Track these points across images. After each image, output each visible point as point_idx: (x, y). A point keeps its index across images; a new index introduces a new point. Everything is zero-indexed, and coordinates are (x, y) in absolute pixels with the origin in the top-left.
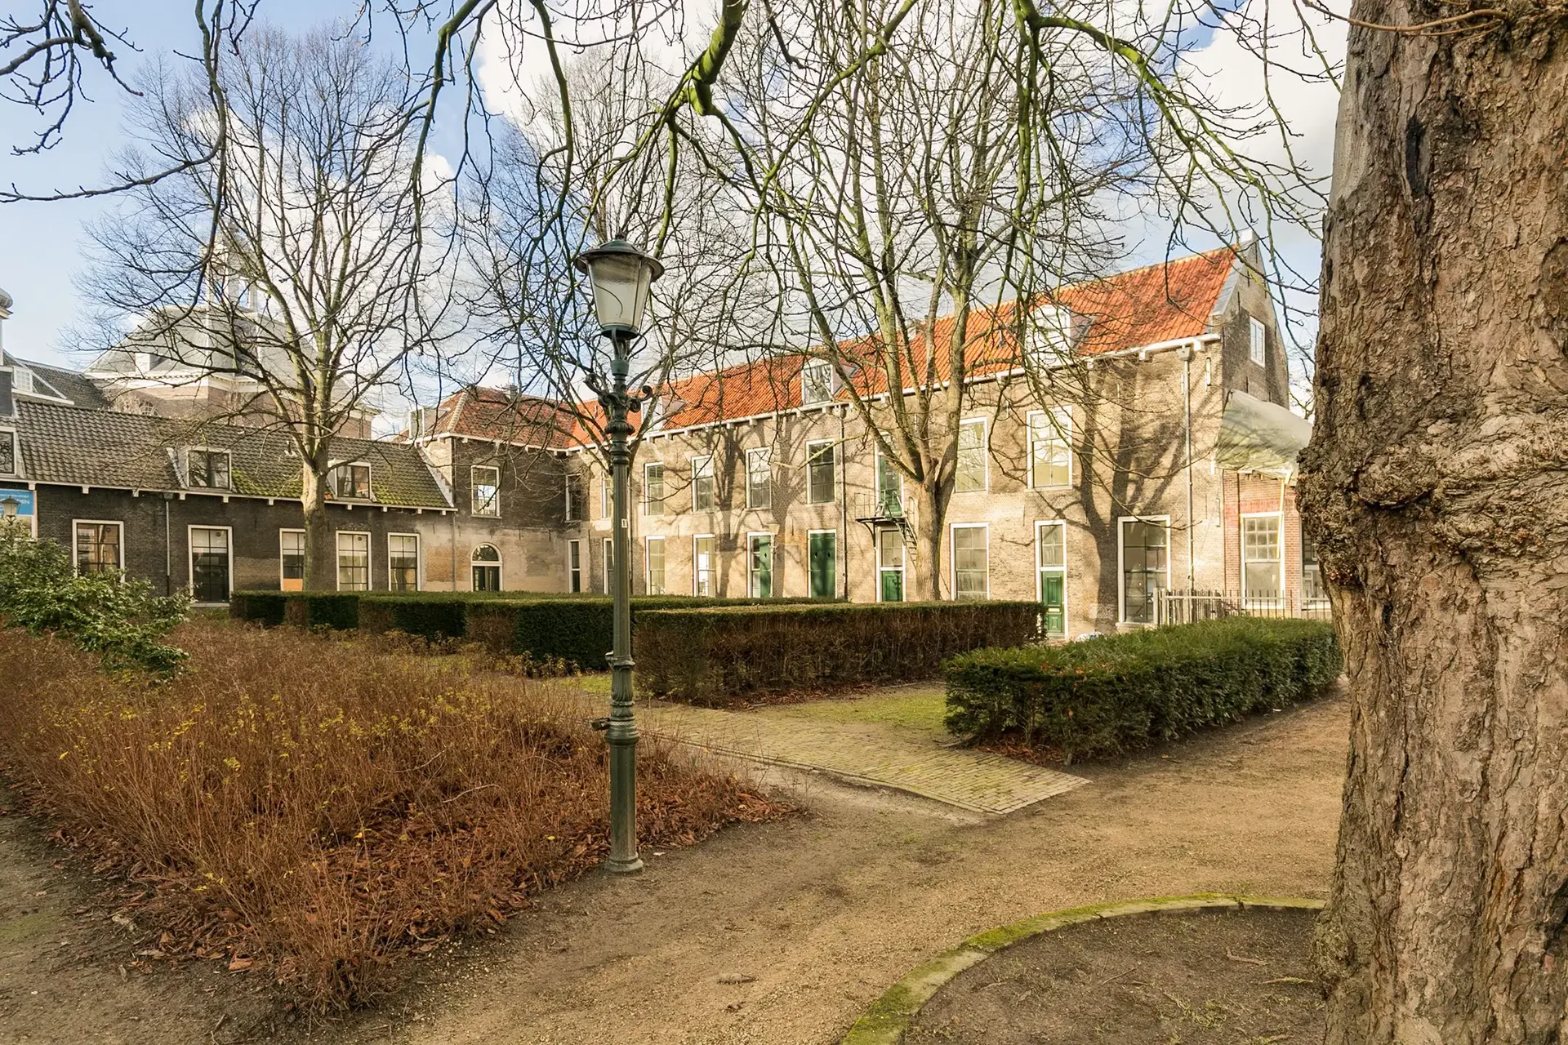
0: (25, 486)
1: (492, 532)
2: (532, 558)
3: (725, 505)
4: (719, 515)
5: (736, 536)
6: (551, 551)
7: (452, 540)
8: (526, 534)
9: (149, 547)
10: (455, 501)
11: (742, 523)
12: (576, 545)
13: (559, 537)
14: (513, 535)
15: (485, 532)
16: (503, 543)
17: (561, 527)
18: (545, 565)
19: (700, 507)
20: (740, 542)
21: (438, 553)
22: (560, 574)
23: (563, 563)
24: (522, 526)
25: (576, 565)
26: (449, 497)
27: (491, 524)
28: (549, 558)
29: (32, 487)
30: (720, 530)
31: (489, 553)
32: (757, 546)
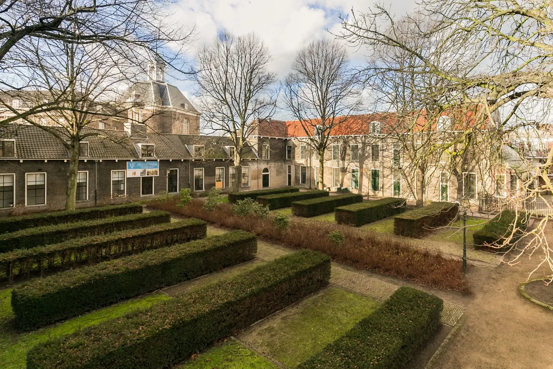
0: (156, 160)
1: (267, 164)
2: (277, 171)
3: (343, 159)
4: (341, 162)
5: (347, 168)
6: (282, 168)
7: (258, 167)
8: (276, 164)
9: (185, 175)
10: (258, 155)
11: (348, 165)
12: (289, 167)
13: (285, 164)
14: (272, 164)
15: (266, 164)
16: (270, 167)
17: (285, 161)
18: (281, 173)
19: (334, 159)
20: (348, 170)
21: (254, 171)
22: (284, 175)
23: (285, 172)
24: (275, 161)
25: (290, 172)
26: (257, 154)
27: (267, 162)
28: (282, 171)
29: (159, 161)
30: (341, 166)
31: (266, 170)
32: (353, 171)
